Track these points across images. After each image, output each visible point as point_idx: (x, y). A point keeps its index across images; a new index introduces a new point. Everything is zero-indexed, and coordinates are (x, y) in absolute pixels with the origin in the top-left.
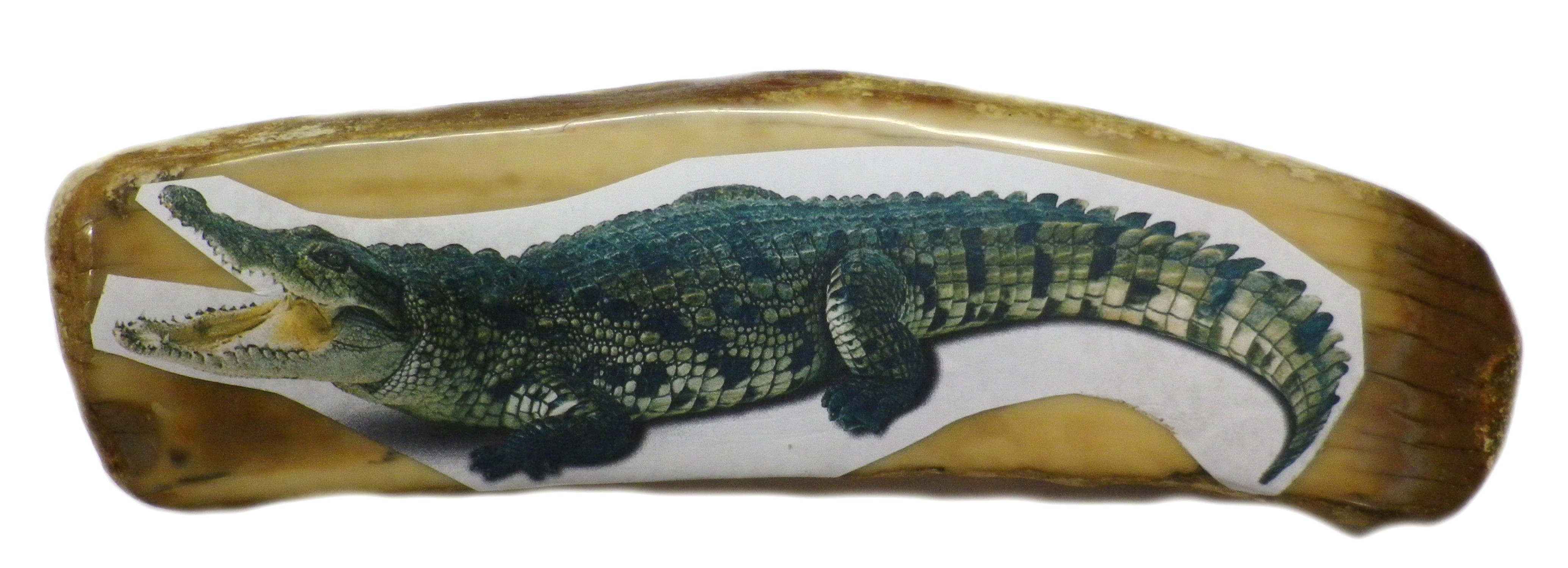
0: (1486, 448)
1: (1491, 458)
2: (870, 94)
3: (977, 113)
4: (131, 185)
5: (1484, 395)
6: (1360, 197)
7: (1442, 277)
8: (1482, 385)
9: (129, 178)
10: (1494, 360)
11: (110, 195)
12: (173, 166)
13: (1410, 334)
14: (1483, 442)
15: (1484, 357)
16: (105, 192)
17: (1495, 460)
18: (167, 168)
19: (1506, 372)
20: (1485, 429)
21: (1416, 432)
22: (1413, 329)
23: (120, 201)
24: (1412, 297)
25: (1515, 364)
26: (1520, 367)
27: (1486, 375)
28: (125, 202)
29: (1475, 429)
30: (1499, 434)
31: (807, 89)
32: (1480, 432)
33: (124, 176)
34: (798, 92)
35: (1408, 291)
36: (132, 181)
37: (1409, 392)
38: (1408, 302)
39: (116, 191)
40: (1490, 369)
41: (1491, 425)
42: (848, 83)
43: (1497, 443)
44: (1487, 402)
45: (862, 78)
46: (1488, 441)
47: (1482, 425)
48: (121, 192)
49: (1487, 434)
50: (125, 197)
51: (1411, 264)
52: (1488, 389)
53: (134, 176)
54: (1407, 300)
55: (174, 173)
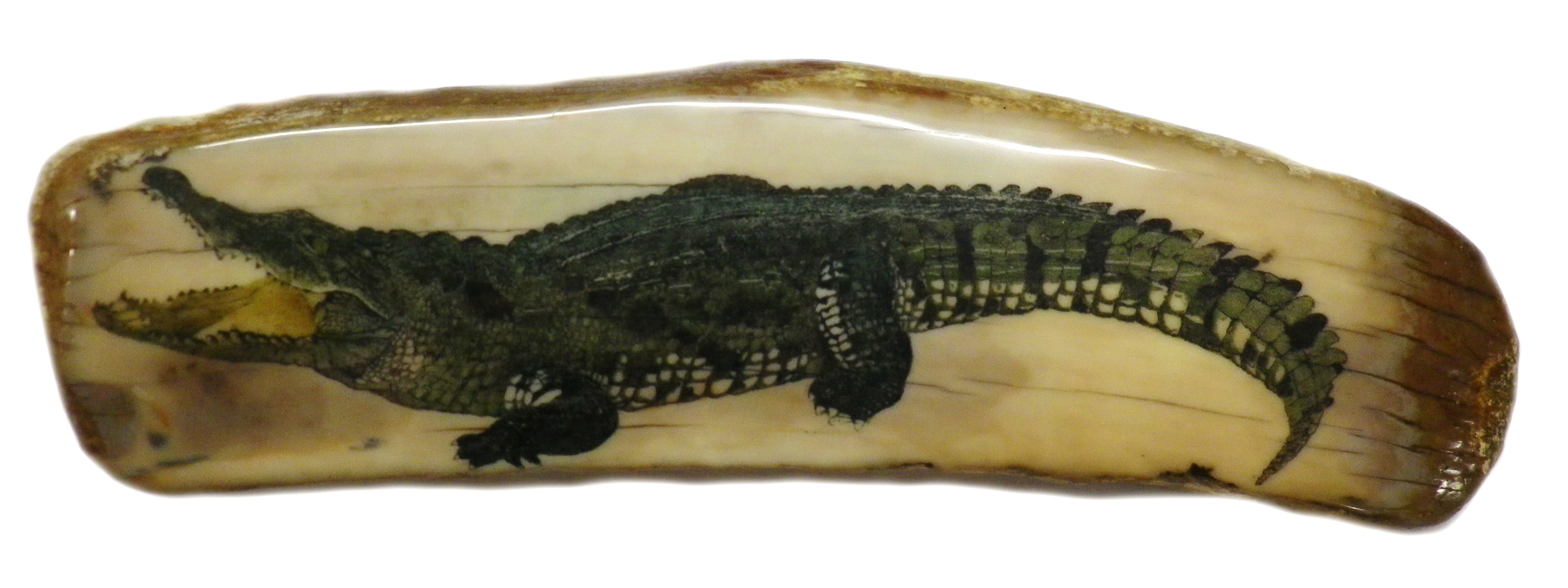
0: (1481, 453)
1: (1487, 465)
2: (864, 85)
3: (972, 105)
4: (115, 164)
5: (1480, 400)
6: (1357, 196)
7: (1439, 278)
8: (1477, 389)
9: (113, 157)
10: (1491, 364)
11: (93, 174)
12: (159, 147)
13: (1405, 337)
14: (1480, 447)
15: (1481, 361)
16: (88, 171)
17: (1492, 467)
18: (150, 150)
19: (1502, 377)
20: (1480, 433)
21: (1410, 435)
22: (1409, 331)
23: (103, 180)
24: (1408, 299)
25: (1511, 368)
26: (1517, 369)
27: (1482, 380)
28: (109, 181)
29: (1471, 433)
30: (1495, 438)
31: (800, 79)
32: (1477, 437)
33: (109, 156)
34: (791, 81)
35: (1404, 292)
36: (116, 161)
37: (1403, 395)
38: (1404, 304)
39: (99, 170)
40: (1486, 373)
41: (1487, 429)
42: (842, 73)
43: (1494, 449)
44: (1483, 405)
45: (856, 68)
46: (1485, 447)
47: (1478, 429)
48: (105, 171)
49: (1482, 437)
50: (107, 177)
51: (1408, 265)
52: (1484, 392)
53: (118, 154)
54: (1403, 301)
55: (159, 153)
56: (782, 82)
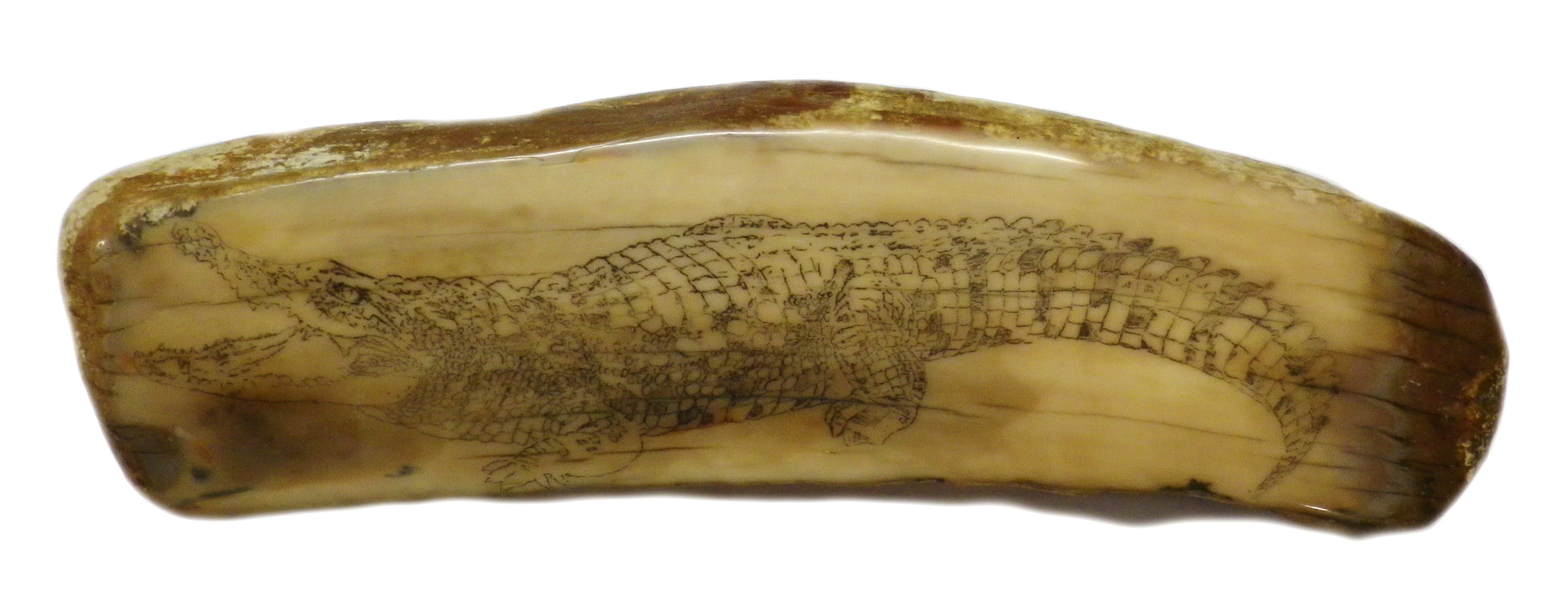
0: (1467, 463)
1: (1471, 471)
2: (879, 117)
4: (144, 219)
5: (1468, 413)
6: (1360, 220)
7: (1434, 298)
8: (1466, 402)
9: (141, 211)
10: (1481, 377)
11: (123, 228)
12: (185, 199)
13: (1400, 357)
14: (1464, 457)
15: (1470, 375)
16: (118, 226)
17: (1474, 473)
18: (178, 201)
19: (1491, 389)
20: (1466, 445)
21: (1398, 452)
22: (1405, 352)
23: (133, 235)
24: (1404, 320)
25: (1500, 380)
26: (1505, 381)
27: (1472, 393)
28: (140, 237)
29: (1458, 444)
30: (1481, 448)
31: (816, 112)
32: (1463, 448)
33: (136, 208)
34: (807, 115)
35: (1402, 315)
36: (145, 215)
37: (1397, 413)
38: (1401, 325)
39: (129, 225)
40: (1476, 387)
41: (1473, 440)
42: (857, 102)
43: (1478, 456)
44: (1471, 418)
45: (870, 92)
46: (1469, 456)
47: (1464, 441)
48: (135, 226)
49: (1468, 449)
50: (138, 231)
51: (1407, 288)
52: (1473, 406)
53: (146, 208)
54: (1400, 322)
55: (187, 207)
56: (798, 117)
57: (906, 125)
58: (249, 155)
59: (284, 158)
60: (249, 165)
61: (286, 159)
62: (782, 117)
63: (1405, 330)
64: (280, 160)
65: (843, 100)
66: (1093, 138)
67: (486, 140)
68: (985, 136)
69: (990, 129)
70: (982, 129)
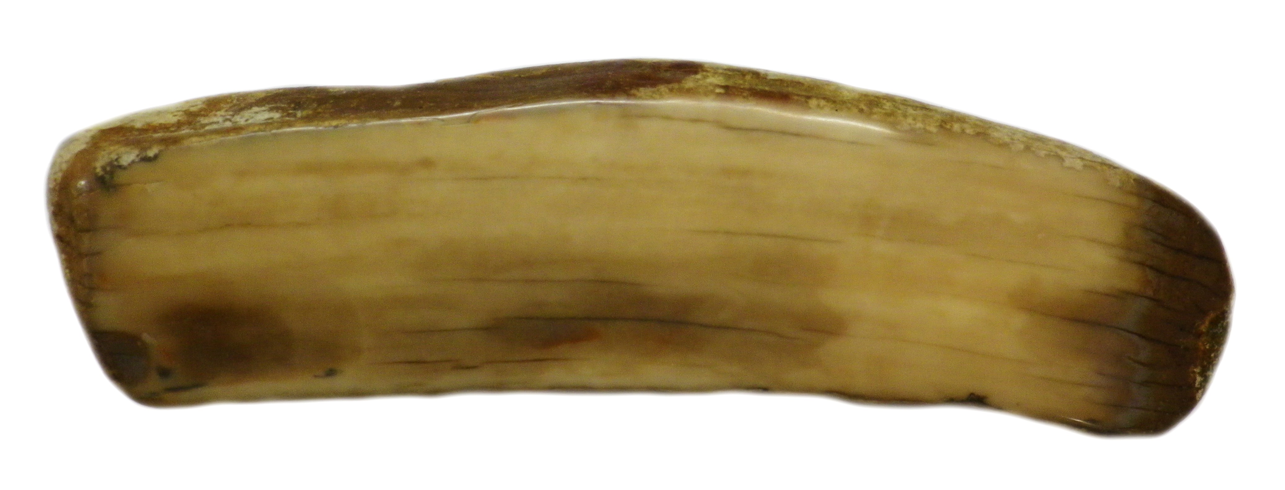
0: (1197, 385)
1: (1200, 392)
2: (722, 91)
4: (115, 163)
5: (1200, 344)
6: (1118, 184)
7: (1178, 250)
8: (1199, 335)
9: (114, 156)
10: (1212, 315)
11: (99, 170)
12: (150, 148)
13: (1147, 297)
14: (1195, 380)
15: (1203, 313)
16: (95, 168)
17: (1203, 394)
18: (144, 149)
19: (1220, 325)
20: (1197, 370)
21: (1142, 374)
22: (1150, 293)
23: (107, 177)
24: (1151, 267)
27: (1203, 328)
28: (112, 178)
29: (1190, 370)
30: (1209, 373)
31: (670, 86)
32: (1194, 372)
33: (110, 153)
34: (663, 88)
35: (1149, 263)
36: (117, 160)
37: (1142, 343)
38: (1148, 271)
39: (103, 168)
40: (1207, 323)
41: (1203, 366)
42: (705, 77)
43: (1206, 379)
44: (1202, 348)
45: (715, 70)
46: (1199, 379)
47: (1196, 367)
48: (108, 169)
49: (1199, 373)
50: (112, 173)
51: (1155, 241)
52: (1204, 338)
53: (118, 155)
54: (1147, 269)
55: (151, 153)
56: (656, 89)
57: (744, 97)
58: (203, 113)
59: (231, 115)
60: (204, 121)
61: (233, 116)
62: (642, 89)
63: (1151, 275)
64: (228, 117)
65: (693, 76)
66: (899, 112)
67: (397, 103)
68: (810, 108)
69: (813, 102)
70: (807, 102)
